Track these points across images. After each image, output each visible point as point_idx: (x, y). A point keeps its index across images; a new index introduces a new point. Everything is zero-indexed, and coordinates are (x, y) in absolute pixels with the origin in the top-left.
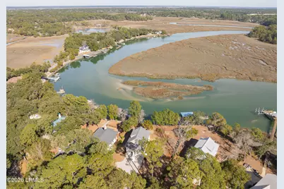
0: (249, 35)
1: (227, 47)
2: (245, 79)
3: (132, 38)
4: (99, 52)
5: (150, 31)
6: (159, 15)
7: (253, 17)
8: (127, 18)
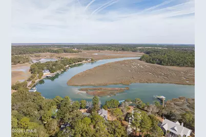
0: (140, 60)
1: (130, 67)
2: (144, 82)
3: (74, 64)
4: (55, 73)
5: (84, 59)
6: (85, 49)
7: (140, 49)
8: (65, 51)
